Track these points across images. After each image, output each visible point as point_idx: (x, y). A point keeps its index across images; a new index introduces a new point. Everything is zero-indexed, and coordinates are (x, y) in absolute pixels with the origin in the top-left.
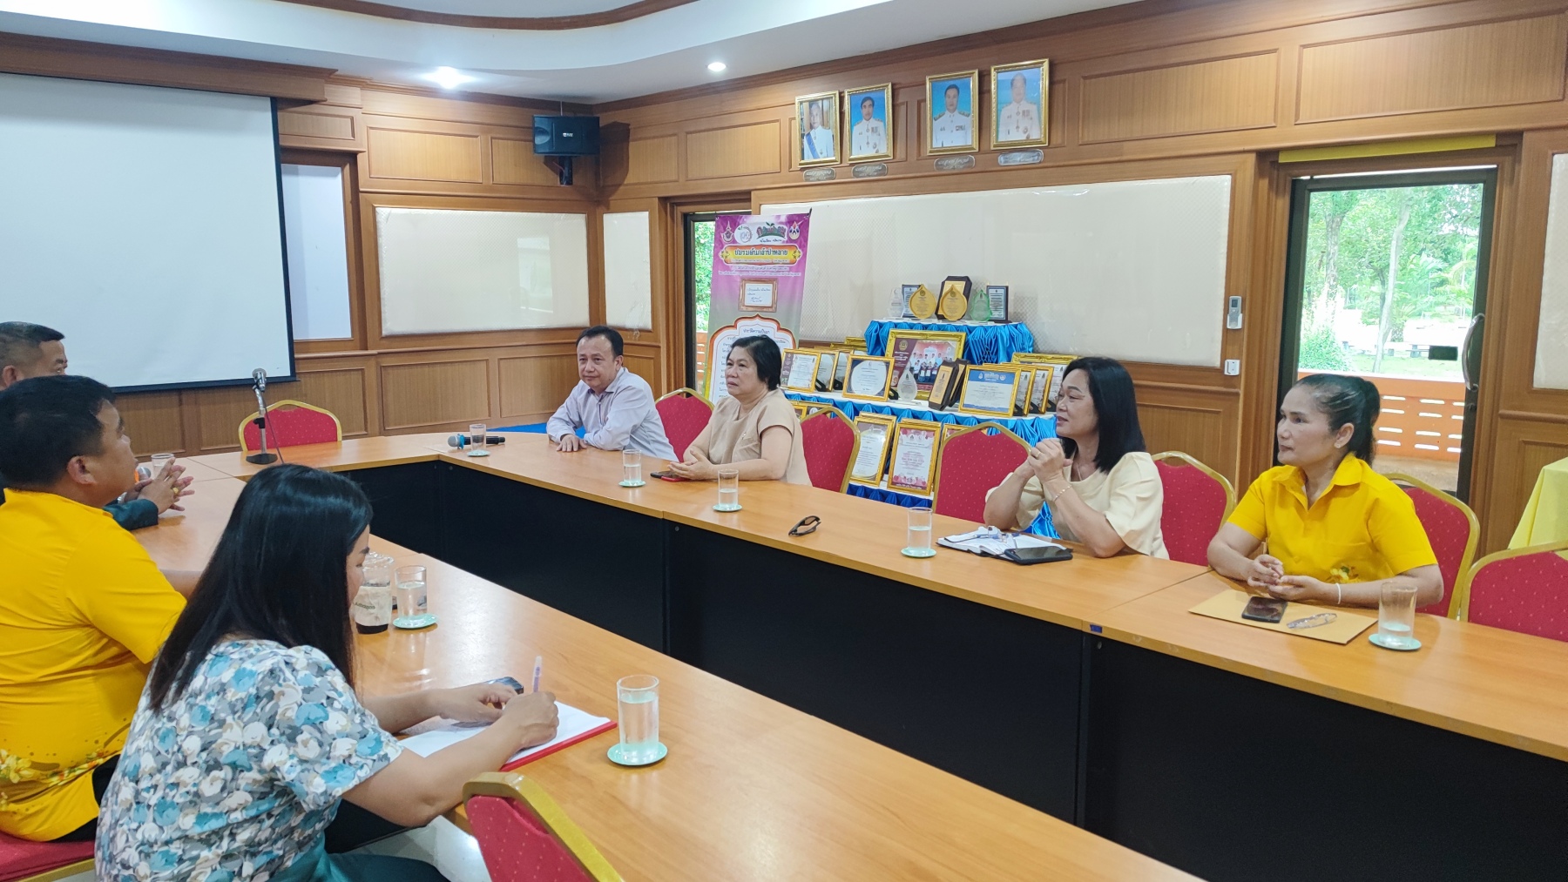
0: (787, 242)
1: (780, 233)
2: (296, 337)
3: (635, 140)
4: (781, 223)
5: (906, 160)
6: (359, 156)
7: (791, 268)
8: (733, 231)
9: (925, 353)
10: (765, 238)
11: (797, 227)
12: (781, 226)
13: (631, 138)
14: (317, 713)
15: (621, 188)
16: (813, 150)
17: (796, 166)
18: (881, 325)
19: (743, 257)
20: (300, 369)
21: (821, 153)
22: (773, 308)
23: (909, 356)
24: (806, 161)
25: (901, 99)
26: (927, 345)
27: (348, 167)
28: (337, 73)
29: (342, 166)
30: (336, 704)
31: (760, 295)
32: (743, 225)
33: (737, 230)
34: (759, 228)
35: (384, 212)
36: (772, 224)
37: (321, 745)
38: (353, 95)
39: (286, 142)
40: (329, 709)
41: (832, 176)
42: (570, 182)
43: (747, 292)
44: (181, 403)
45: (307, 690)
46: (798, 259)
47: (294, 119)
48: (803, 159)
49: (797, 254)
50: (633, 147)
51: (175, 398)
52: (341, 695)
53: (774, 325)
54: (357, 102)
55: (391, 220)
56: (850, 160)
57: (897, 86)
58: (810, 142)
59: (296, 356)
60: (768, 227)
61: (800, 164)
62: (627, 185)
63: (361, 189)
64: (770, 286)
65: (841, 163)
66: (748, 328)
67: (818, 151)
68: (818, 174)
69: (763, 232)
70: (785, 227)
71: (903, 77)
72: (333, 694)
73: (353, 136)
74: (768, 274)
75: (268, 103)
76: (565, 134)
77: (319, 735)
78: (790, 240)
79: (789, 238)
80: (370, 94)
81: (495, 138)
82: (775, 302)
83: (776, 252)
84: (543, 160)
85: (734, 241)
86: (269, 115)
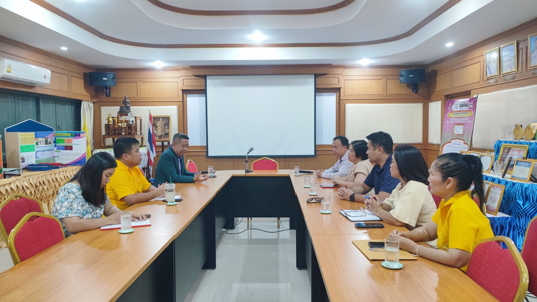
0: (469, 109)
1: (466, 105)
2: (317, 144)
3: (438, 75)
4: (467, 102)
5: (522, 72)
6: (341, 89)
7: (470, 119)
8: (452, 106)
9: (513, 154)
10: (462, 108)
11: (472, 103)
12: (467, 103)
13: (438, 74)
14: (63, 200)
15: (434, 93)
16: (490, 72)
17: (485, 79)
18: (500, 142)
19: (455, 116)
20: (318, 153)
21: (493, 73)
22: (462, 135)
23: (507, 155)
24: (488, 76)
25: (520, 47)
26: (514, 151)
27: (338, 92)
28: (332, 65)
29: (336, 92)
30: (68, 201)
31: (459, 130)
32: (455, 103)
33: (453, 105)
34: (460, 104)
35: (348, 106)
36: (464, 102)
37: (61, 207)
38: (340, 71)
39: (318, 87)
40: (66, 201)
41: (497, 82)
42: (417, 92)
43: (455, 129)
44: (285, 161)
45: (65, 195)
46: (472, 115)
47: (321, 80)
48: (487, 76)
49: (472, 113)
50: (438, 78)
51: (284, 159)
52: (70, 199)
53: (463, 142)
54: (341, 73)
55: (350, 108)
56: (502, 74)
57: (519, 42)
58: (489, 69)
59: (316, 149)
60: (463, 103)
61: (486, 78)
62: (436, 92)
63: (341, 99)
64: (462, 126)
65: (500, 76)
66: (454, 143)
67: (492, 72)
68: (492, 81)
69: (462, 106)
70: (469, 103)
71: (520, 38)
72: (68, 198)
73: (339, 83)
74: (462, 122)
75: (313, 76)
76: (410, 76)
77: (61, 205)
78: (470, 108)
79: (470, 107)
80: (344, 70)
81: (388, 79)
82: (464, 132)
83: (465, 113)
84: (406, 85)
85: (452, 110)
86: (314, 79)
